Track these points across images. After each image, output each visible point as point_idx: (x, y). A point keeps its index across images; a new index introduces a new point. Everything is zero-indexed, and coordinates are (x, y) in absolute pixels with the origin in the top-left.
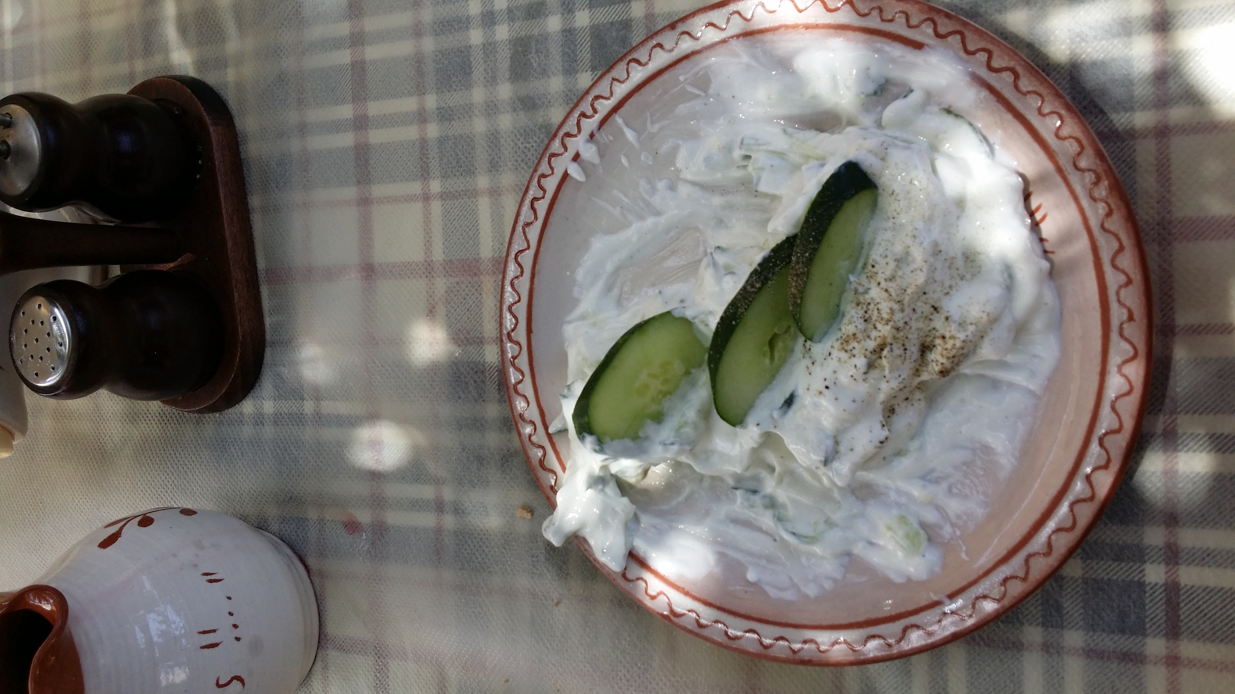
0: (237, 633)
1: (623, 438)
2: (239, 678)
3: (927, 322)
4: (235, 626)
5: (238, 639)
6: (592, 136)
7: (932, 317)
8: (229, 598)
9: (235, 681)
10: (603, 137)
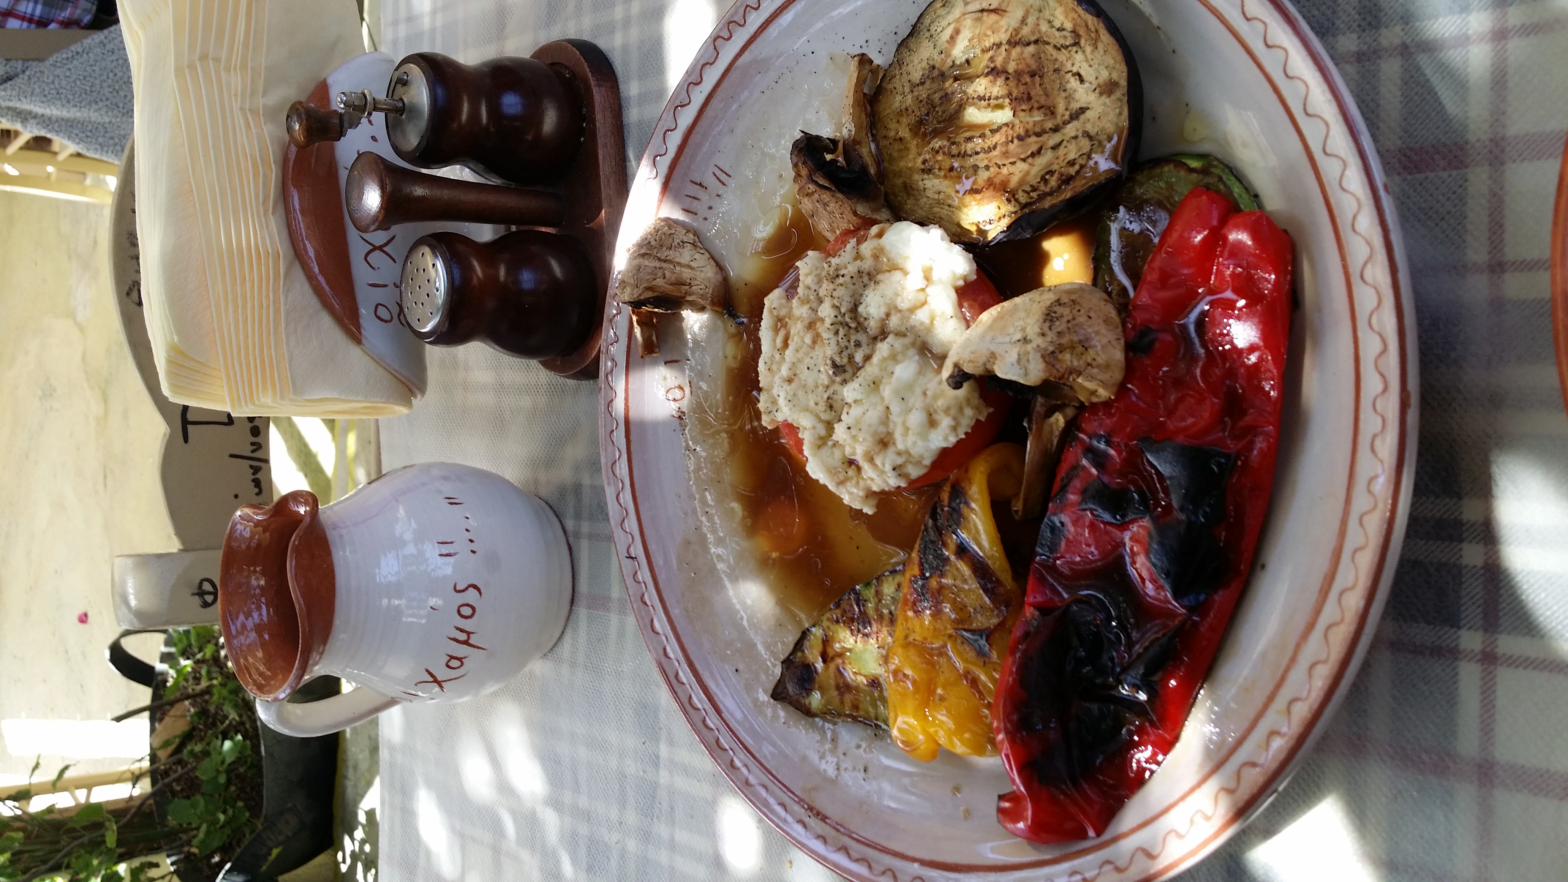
0: (473, 546)
2: (475, 587)
4: (471, 541)
5: (473, 552)
9: (471, 589)
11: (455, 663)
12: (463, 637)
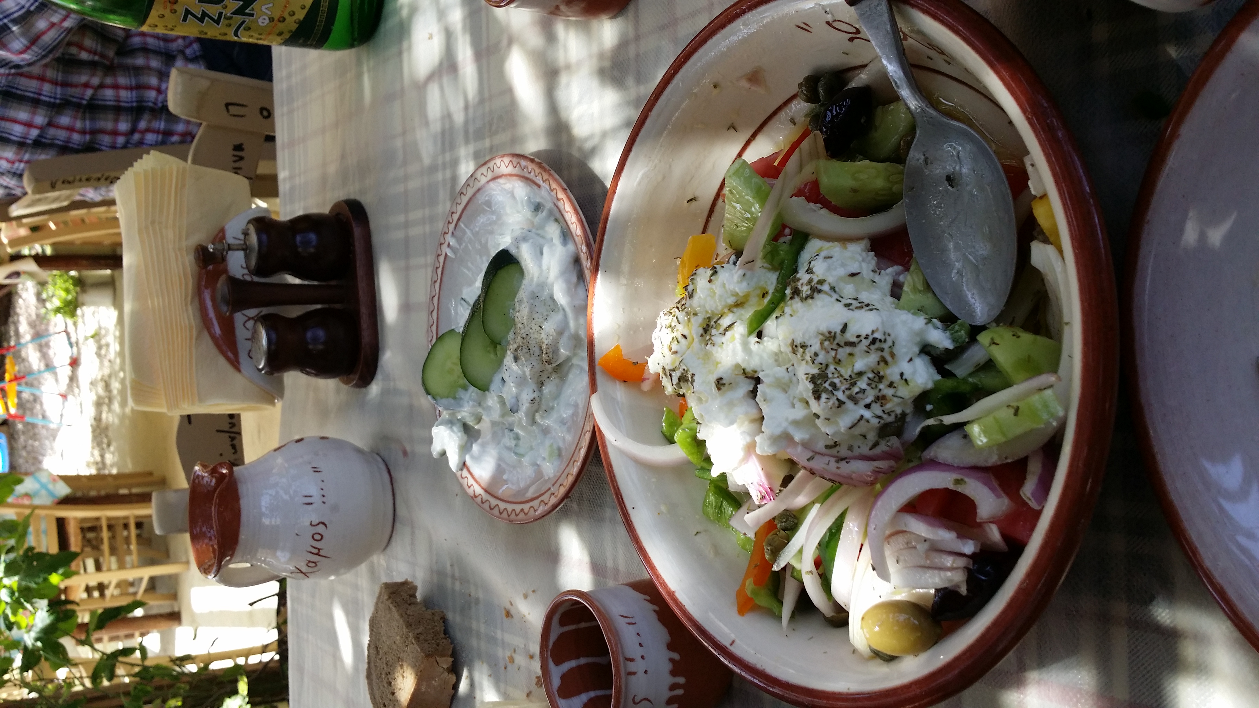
0: (324, 499)
1: (447, 397)
2: (323, 523)
3: (539, 334)
4: (324, 496)
5: (324, 503)
6: (453, 233)
7: (540, 332)
8: (323, 481)
9: (321, 525)
10: (457, 233)
11: (311, 564)
12: (316, 551)
